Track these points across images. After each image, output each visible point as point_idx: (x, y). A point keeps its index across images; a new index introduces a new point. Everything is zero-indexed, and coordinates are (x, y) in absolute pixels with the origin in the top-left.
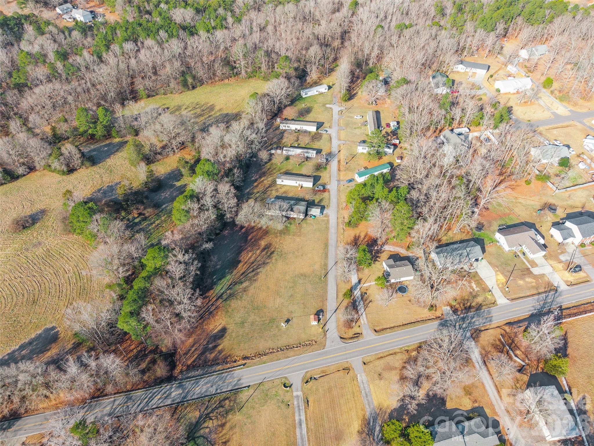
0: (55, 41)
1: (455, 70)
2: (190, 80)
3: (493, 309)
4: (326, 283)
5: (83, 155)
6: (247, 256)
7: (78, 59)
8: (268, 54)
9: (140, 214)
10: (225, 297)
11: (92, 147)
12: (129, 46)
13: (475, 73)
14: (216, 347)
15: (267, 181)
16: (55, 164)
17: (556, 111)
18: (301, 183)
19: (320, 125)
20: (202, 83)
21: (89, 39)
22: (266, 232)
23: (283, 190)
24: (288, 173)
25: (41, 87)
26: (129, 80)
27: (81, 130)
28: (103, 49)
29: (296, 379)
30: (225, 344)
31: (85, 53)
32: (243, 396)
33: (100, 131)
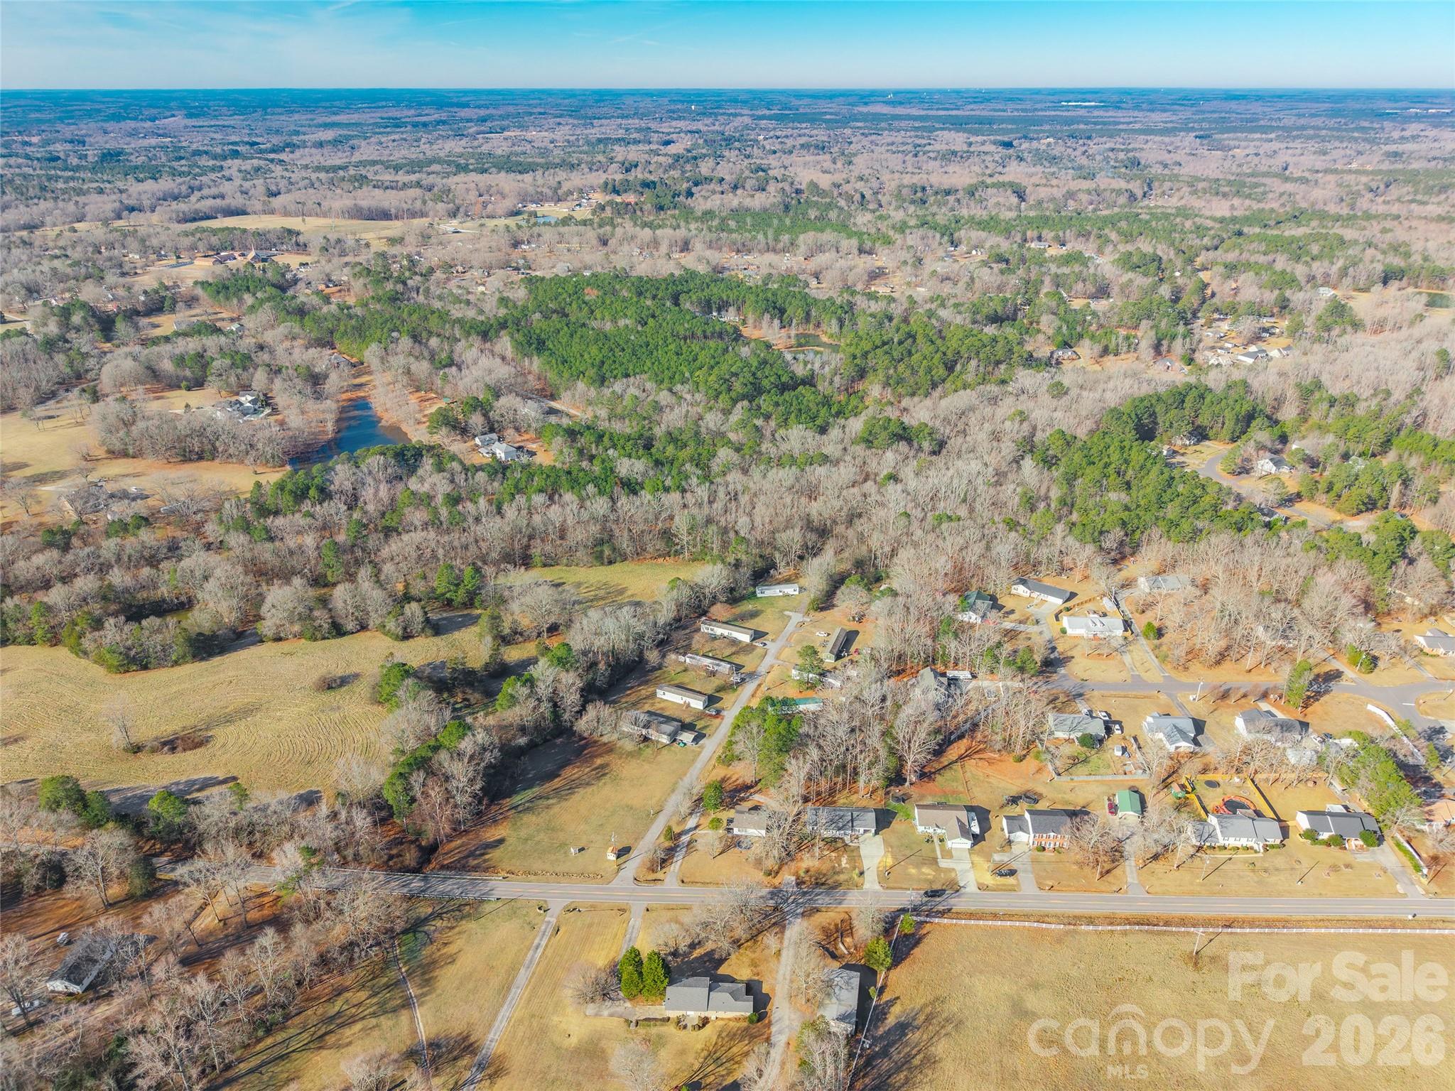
0: (452, 481)
1: (1013, 592)
2: (607, 552)
3: (855, 892)
4: (653, 821)
5: (427, 621)
6: (571, 772)
7: (470, 506)
8: (725, 531)
9: (465, 700)
10: (520, 808)
11: (445, 615)
12: (539, 499)
13: (1043, 601)
14: (483, 854)
15: (644, 691)
16: (391, 625)
17: (1143, 675)
18: (688, 700)
19: (758, 635)
20: (624, 558)
21: (496, 484)
22: (609, 749)
23: (662, 705)
24: (681, 687)
25: (412, 534)
26: (525, 541)
27: (439, 591)
28: (507, 497)
29: (557, 906)
30: (494, 855)
31: (482, 502)
32: (487, 908)
33: (460, 596)
